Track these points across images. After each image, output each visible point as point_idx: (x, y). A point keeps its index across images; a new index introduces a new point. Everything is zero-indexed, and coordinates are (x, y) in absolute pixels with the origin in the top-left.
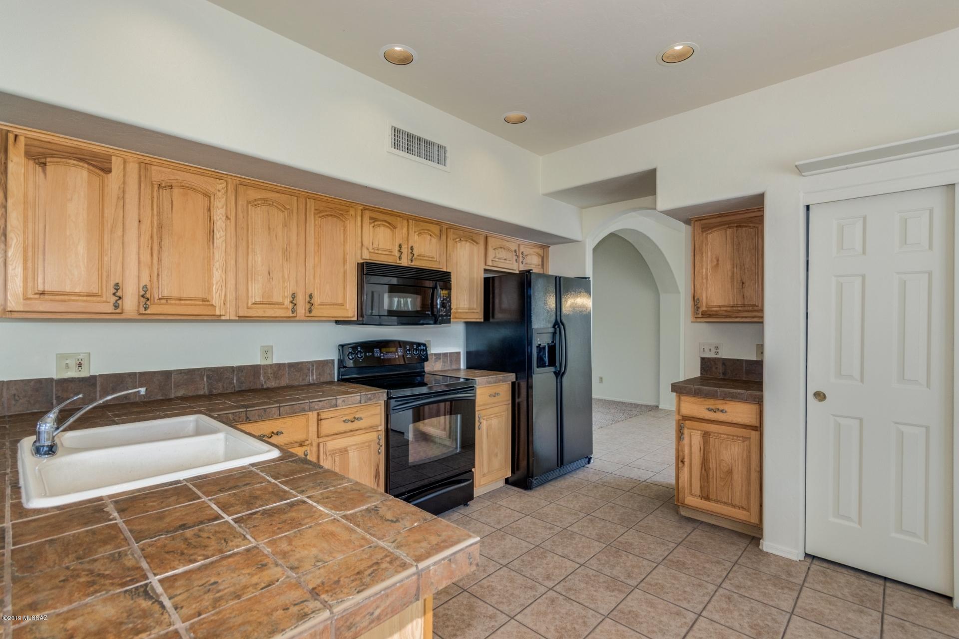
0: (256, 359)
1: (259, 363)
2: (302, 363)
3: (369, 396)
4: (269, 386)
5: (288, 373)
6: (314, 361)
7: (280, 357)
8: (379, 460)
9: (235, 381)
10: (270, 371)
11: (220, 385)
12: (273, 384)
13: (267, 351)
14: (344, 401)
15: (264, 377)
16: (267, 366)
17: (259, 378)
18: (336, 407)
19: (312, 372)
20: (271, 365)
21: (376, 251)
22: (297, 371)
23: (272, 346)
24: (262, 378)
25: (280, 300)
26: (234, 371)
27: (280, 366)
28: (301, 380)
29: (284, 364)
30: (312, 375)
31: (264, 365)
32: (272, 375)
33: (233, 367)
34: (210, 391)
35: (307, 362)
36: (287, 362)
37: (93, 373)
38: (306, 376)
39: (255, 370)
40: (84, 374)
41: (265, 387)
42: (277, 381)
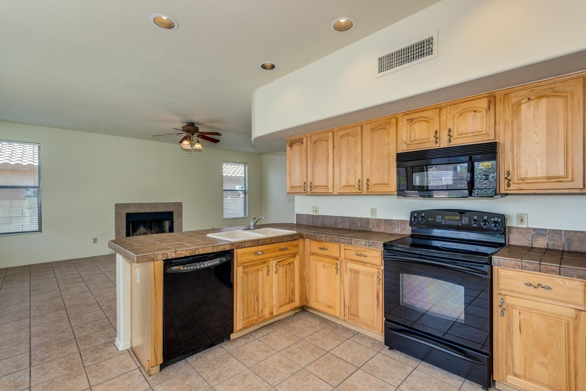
0: (367, 215)
1: (370, 218)
2: (392, 220)
3: (371, 243)
4: (374, 231)
5: (384, 225)
6: (399, 220)
7: (381, 215)
8: (379, 288)
9: (359, 225)
10: (374, 222)
11: (353, 225)
12: (375, 229)
13: (373, 211)
14: (355, 242)
15: (372, 225)
16: (373, 219)
17: (369, 225)
18: (351, 244)
19: (398, 227)
20: (375, 219)
21: (414, 143)
22: (388, 224)
23: (376, 209)
24: (371, 225)
25: (353, 184)
26: (359, 220)
27: (379, 220)
28: (391, 230)
29: (381, 220)
30: (398, 228)
31: (372, 219)
32: (376, 225)
33: (358, 218)
34: (350, 228)
35: (395, 220)
36: (383, 218)
37: (320, 214)
38: (394, 228)
39: (367, 220)
40: (317, 214)
41: (372, 230)
42: (378, 229)
